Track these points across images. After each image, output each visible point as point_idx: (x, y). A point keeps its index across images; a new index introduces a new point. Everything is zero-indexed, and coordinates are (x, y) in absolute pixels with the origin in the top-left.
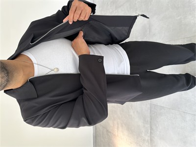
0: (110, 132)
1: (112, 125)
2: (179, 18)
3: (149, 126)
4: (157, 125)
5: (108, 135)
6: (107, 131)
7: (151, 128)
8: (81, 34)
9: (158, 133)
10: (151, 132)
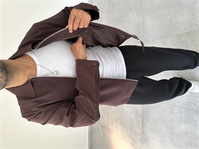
0: (105, 127)
1: (107, 120)
2: (170, 16)
3: (141, 119)
4: (148, 119)
5: (103, 130)
6: (102, 126)
7: (143, 122)
8: (81, 39)
9: (149, 125)
10: (143, 126)
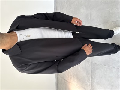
0: (66, 81)
1: (68, 76)
3: (90, 76)
4: (95, 76)
7: (92, 78)
9: (96, 80)
